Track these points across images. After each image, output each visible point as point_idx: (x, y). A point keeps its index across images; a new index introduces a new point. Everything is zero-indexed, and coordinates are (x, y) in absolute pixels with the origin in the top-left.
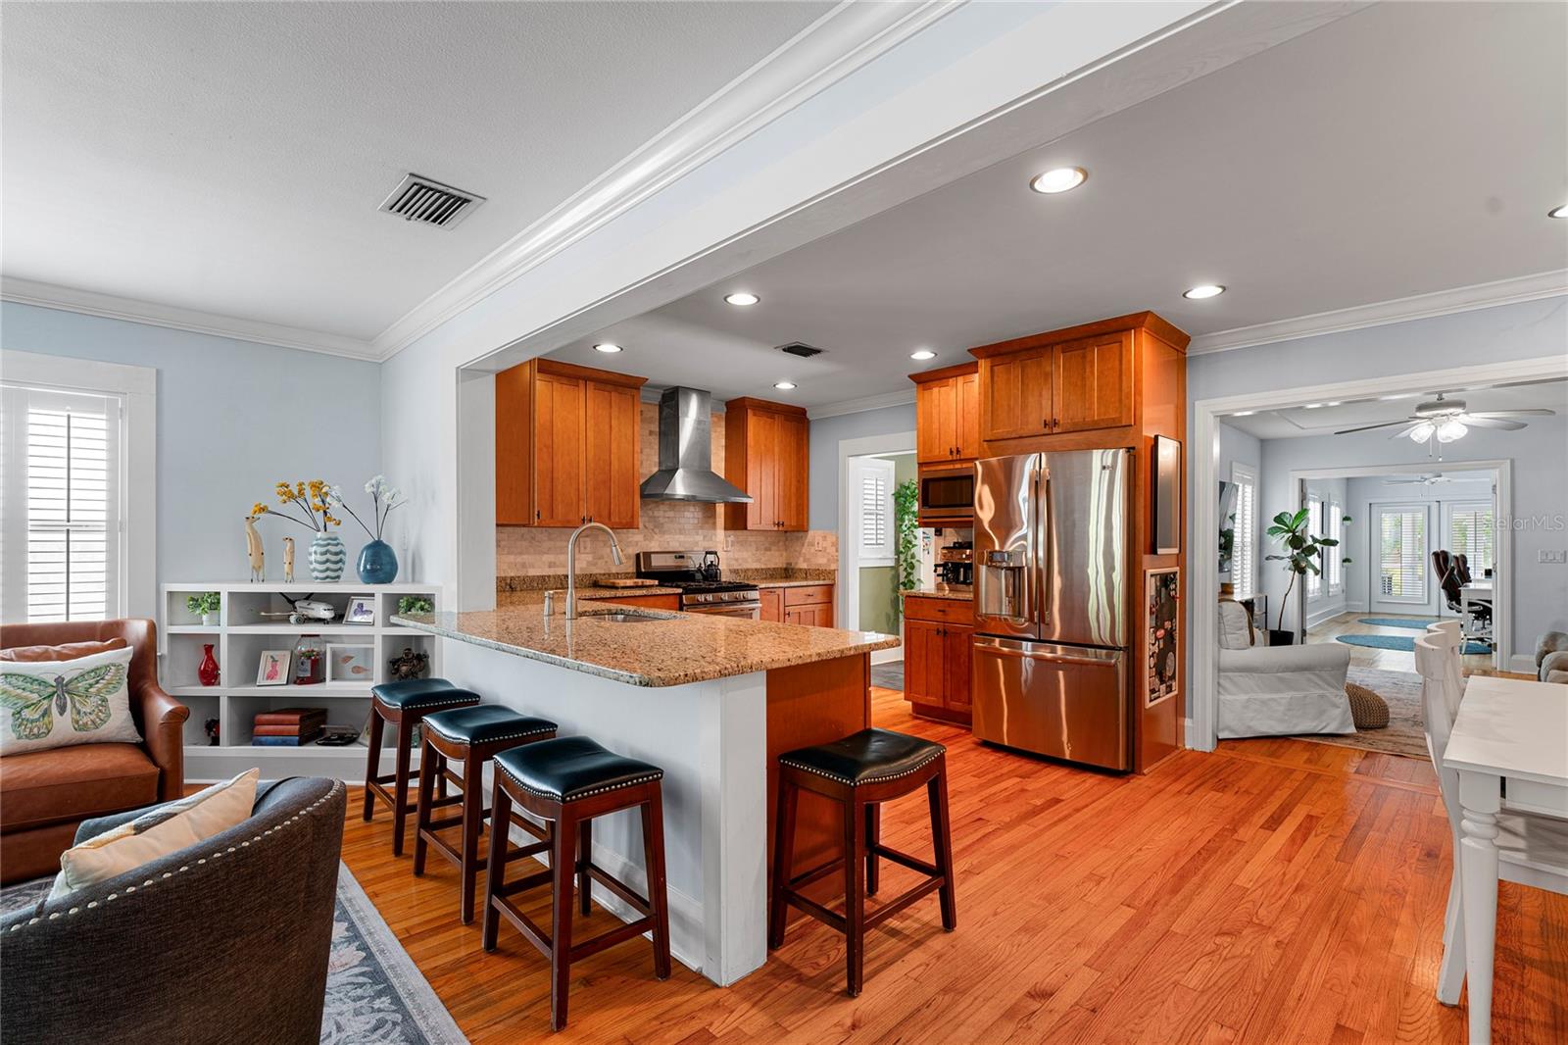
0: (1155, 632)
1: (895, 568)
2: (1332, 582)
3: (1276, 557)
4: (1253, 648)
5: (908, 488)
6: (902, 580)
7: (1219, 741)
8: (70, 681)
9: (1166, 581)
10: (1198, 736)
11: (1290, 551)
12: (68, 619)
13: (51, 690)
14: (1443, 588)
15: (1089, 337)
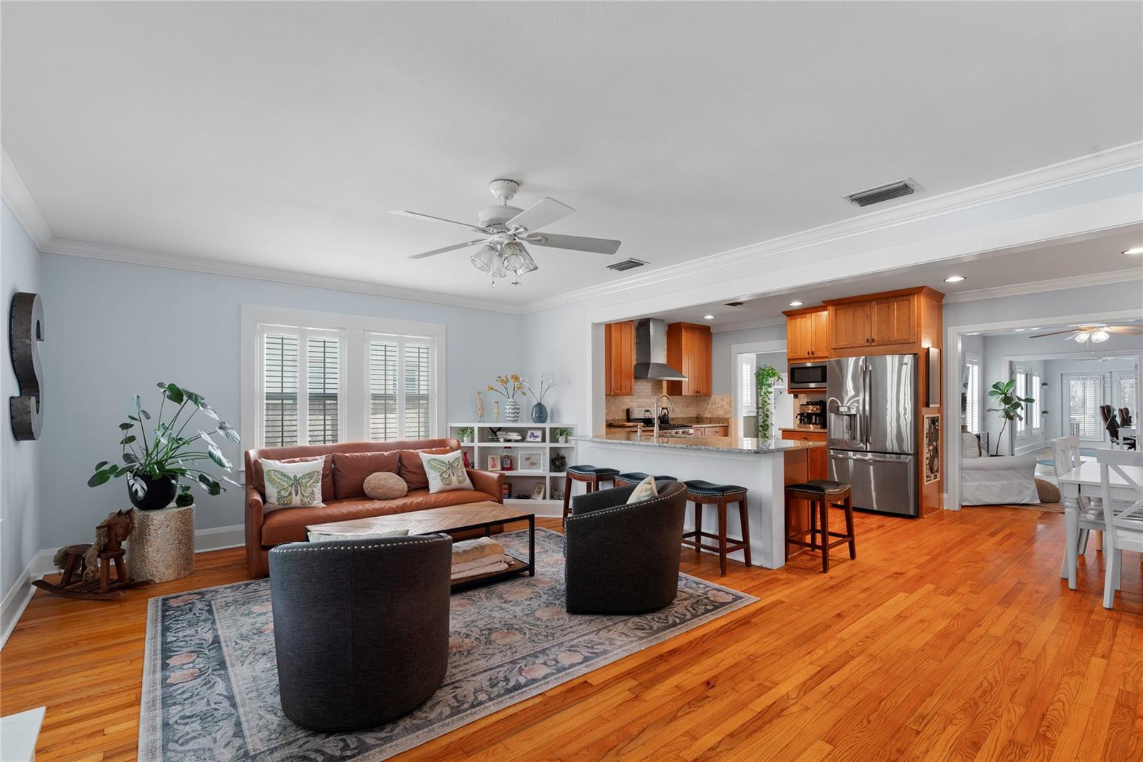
0: (928, 447)
1: (757, 417)
2: (1034, 427)
3: (994, 410)
4: (981, 458)
5: (764, 370)
6: (760, 424)
7: (963, 507)
9: (934, 421)
10: (950, 502)
11: (1003, 406)
13: (448, 466)
14: (1107, 429)
15: (891, 297)
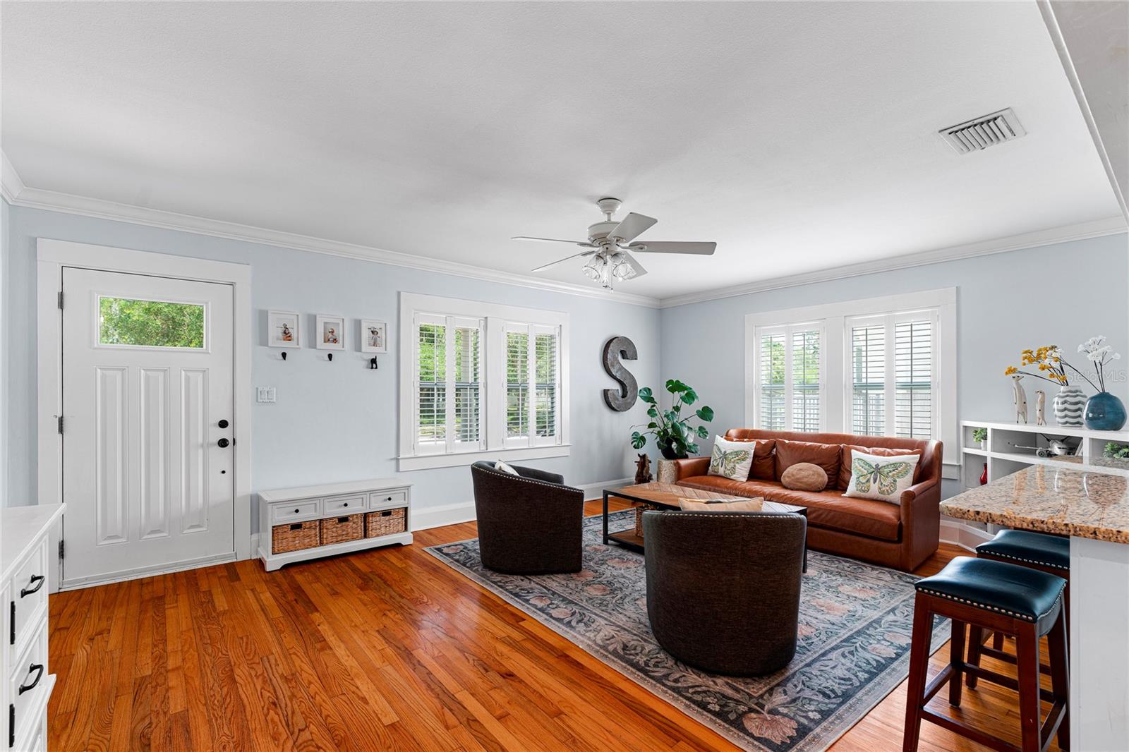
8: (882, 467)
12: (911, 437)
13: (872, 470)
